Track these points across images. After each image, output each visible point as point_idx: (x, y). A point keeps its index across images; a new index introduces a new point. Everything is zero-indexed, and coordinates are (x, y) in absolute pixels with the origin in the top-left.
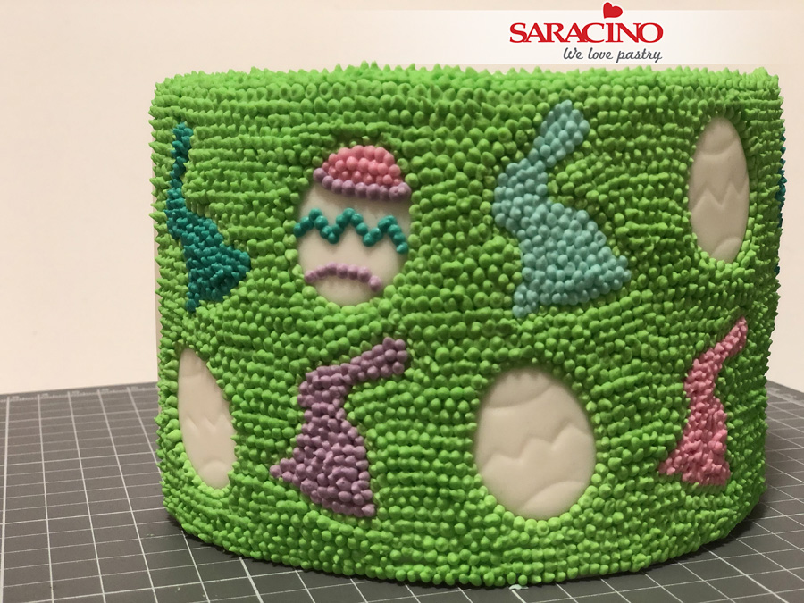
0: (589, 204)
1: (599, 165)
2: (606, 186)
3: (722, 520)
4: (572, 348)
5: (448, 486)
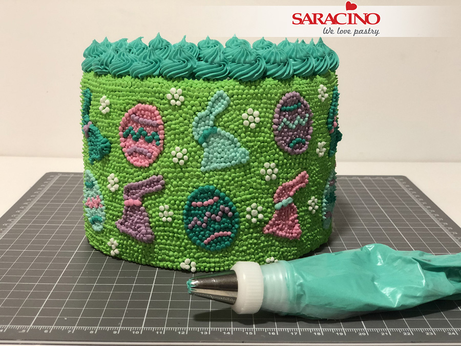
0: (230, 130)
1: (234, 116)
2: (237, 123)
3: (294, 252)
4: (224, 184)
5: (178, 233)
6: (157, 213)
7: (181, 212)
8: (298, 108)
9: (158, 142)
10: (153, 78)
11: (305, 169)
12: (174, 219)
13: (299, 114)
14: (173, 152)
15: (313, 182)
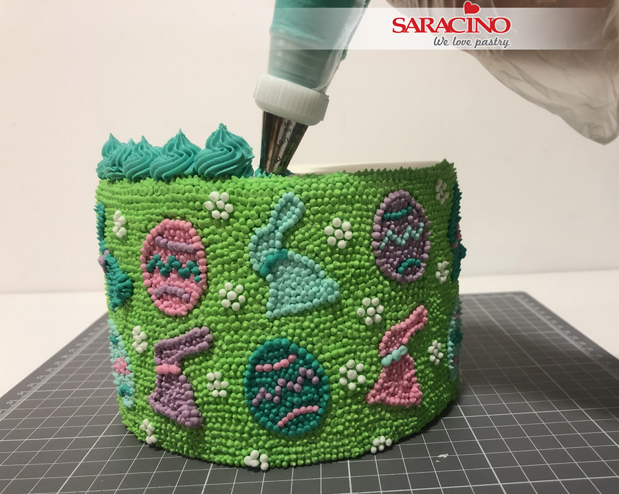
0: (308, 253)
1: (313, 230)
2: (318, 242)
3: (412, 424)
5: (237, 413)
6: (204, 384)
7: (240, 381)
8: (408, 214)
9: (197, 277)
10: (184, 179)
11: (422, 302)
12: (230, 392)
13: (409, 224)
14: (222, 291)
15: (434, 319)
